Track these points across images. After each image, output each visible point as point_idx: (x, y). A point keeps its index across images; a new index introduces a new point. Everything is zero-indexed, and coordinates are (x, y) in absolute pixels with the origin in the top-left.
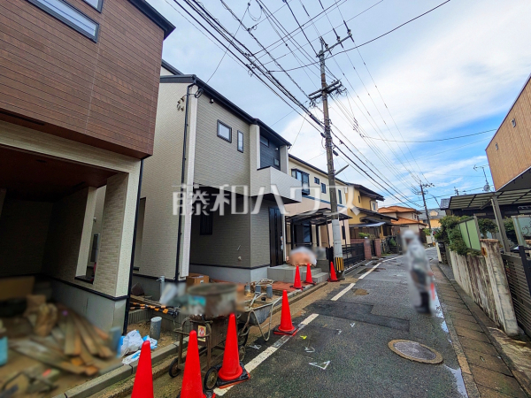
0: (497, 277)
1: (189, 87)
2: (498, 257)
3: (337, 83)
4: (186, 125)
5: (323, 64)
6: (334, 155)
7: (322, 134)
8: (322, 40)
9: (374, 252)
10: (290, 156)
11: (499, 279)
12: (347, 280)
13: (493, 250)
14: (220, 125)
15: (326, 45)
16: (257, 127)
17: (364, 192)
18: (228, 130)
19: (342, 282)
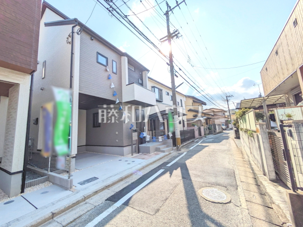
0: (265, 145)
1: (73, 27)
2: (266, 133)
3: (176, 31)
4: (72, 53)
5: (168, 20)
6: (175, 77)
7: (167, 63)
8: (167, 4)
9: (200, 134)
10: (149, 78)
11: (266, 147)
12: (183, 150)
13: (263, 129)
14: (99, 56)
15: (170, 7)
16: (126, 58)
17: (195, 100)
18: (105, 59)
19: (180, 152)
